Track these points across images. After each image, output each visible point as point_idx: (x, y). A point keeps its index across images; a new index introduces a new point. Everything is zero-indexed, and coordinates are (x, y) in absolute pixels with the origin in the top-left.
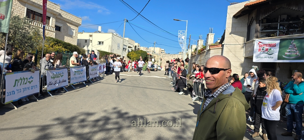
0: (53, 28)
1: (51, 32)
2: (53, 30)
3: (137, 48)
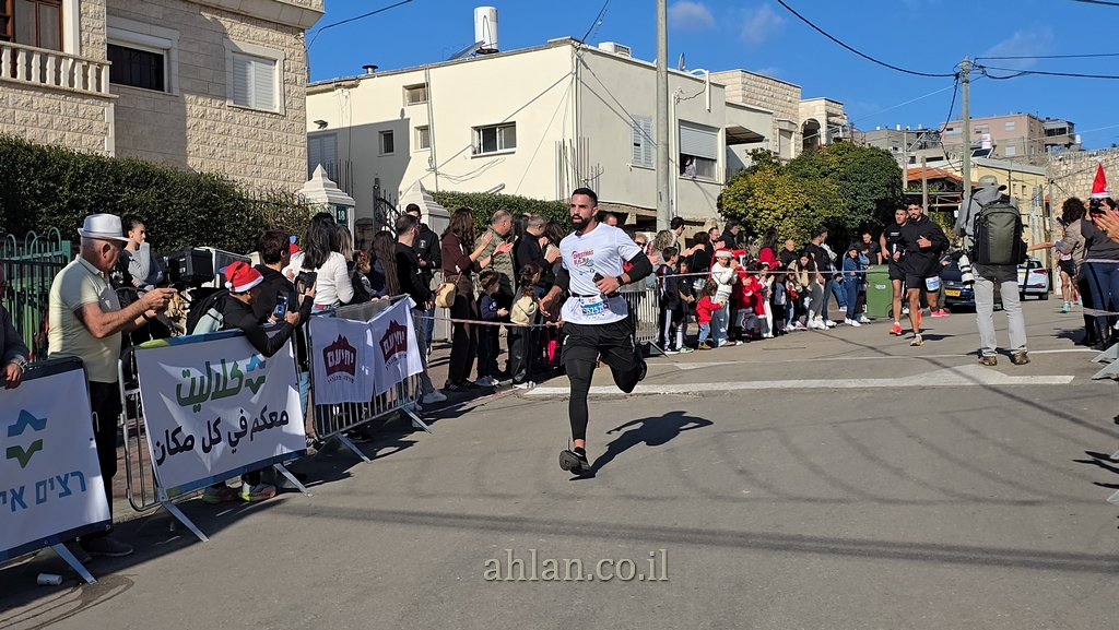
0: (91, 72)
1: (84, 106)
2: (91, 89)
3: (823, 140)
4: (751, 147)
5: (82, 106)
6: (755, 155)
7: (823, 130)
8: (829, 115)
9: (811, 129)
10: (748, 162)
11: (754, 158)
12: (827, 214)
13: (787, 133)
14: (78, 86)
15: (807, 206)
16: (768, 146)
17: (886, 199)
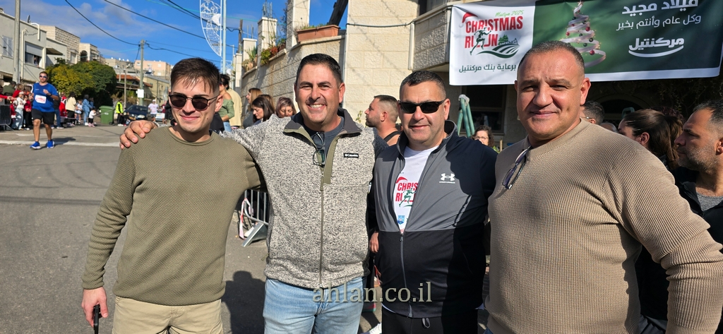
3: (89, 59)
4: (57, 57)
6: (58, 60)
7: (89, 55)
8: (91, 50)
9: (84, 54)
10: (55, 62)
11: (58, 61)
12: (87, 86)
13: (74, 54)
15: (79, 82)
16: (65, 57)
17: (110, 84)
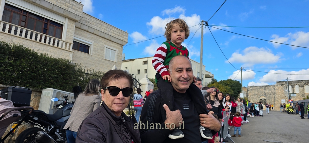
0: (68, 45)
2: (67, 49)
5: (63, 53)
14: (64, 48)
